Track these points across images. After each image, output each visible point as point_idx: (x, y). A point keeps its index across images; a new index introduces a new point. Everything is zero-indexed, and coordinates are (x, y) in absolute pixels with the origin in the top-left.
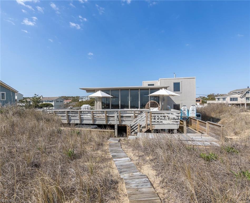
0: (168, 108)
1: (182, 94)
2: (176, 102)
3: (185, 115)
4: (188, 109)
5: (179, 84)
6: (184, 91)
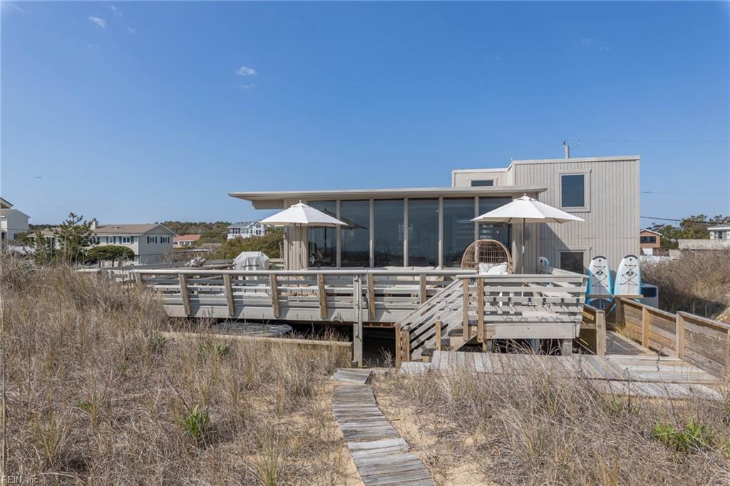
0: (543, 263)
1: (590, 214)
2: (570, 243)
3: (600, 289)
4: (611, 269)
5: (580, 179)
6: (597, 203)
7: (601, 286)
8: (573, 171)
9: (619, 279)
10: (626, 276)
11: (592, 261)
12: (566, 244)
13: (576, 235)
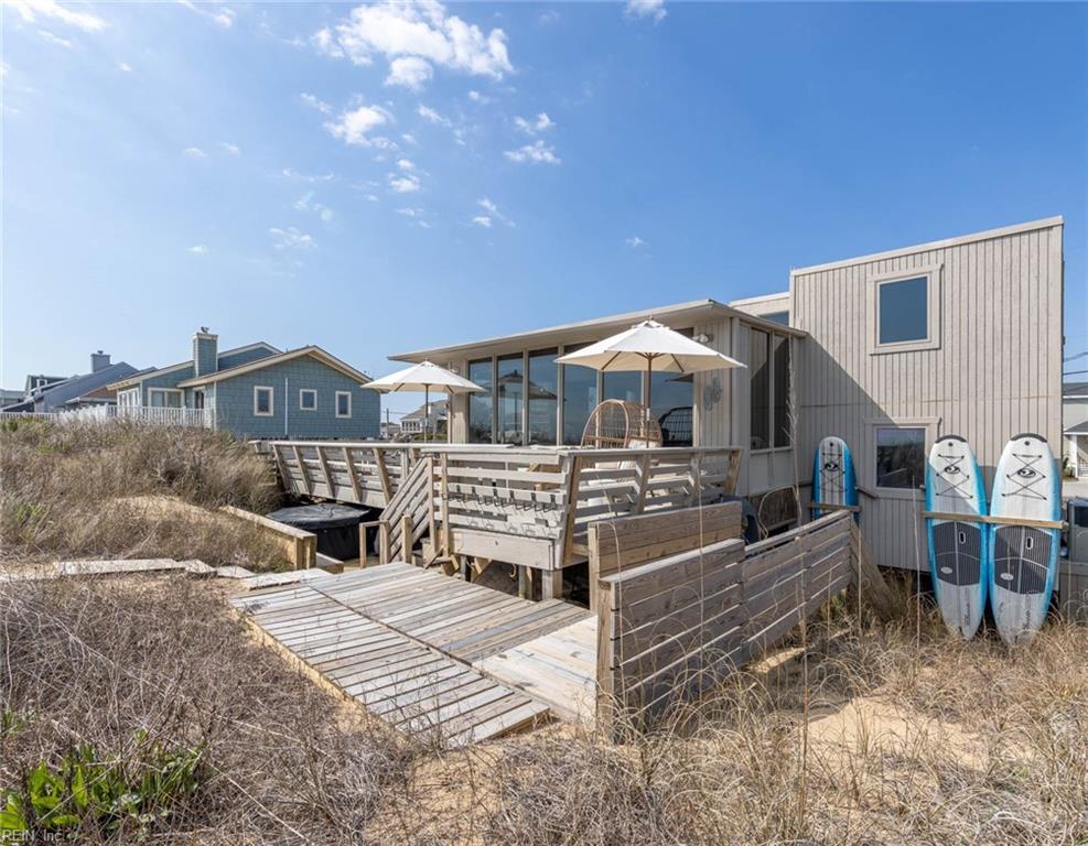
0: (835, 448)
1: (940, 352)
2: (896, 411)
3: (954, 503)
4: (981, 464)
5: (919, 285)
6: (956, 331)
7: (955, 497)
8: (904, 272)
9: (1000, 484)
10: (1017, 478)
11: (935, 445)
12: (889, 414)
13: (910, 394)
